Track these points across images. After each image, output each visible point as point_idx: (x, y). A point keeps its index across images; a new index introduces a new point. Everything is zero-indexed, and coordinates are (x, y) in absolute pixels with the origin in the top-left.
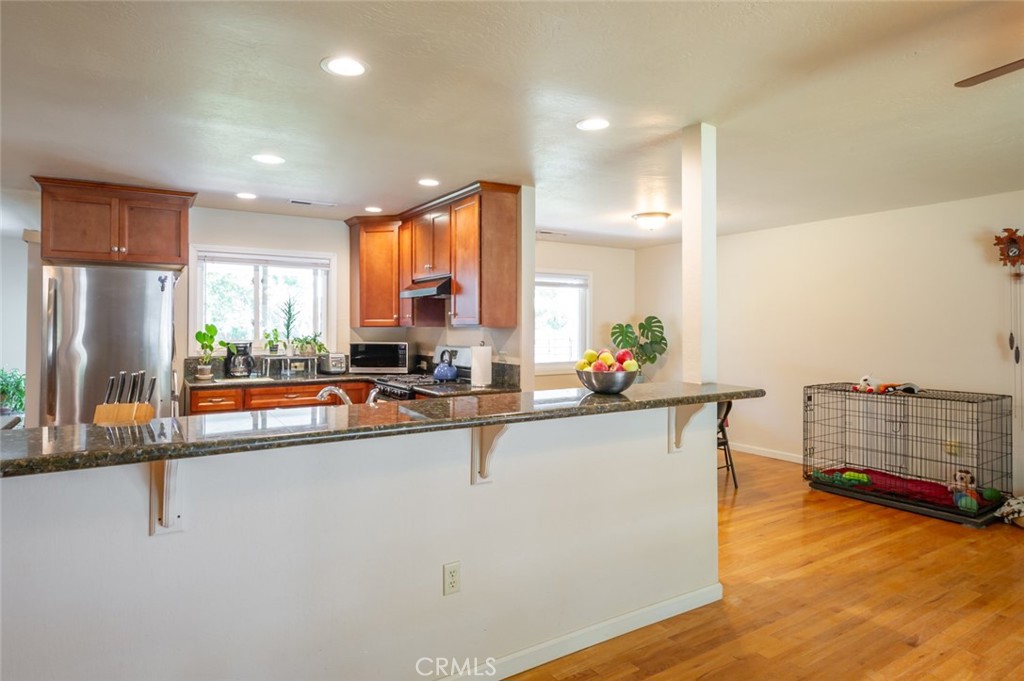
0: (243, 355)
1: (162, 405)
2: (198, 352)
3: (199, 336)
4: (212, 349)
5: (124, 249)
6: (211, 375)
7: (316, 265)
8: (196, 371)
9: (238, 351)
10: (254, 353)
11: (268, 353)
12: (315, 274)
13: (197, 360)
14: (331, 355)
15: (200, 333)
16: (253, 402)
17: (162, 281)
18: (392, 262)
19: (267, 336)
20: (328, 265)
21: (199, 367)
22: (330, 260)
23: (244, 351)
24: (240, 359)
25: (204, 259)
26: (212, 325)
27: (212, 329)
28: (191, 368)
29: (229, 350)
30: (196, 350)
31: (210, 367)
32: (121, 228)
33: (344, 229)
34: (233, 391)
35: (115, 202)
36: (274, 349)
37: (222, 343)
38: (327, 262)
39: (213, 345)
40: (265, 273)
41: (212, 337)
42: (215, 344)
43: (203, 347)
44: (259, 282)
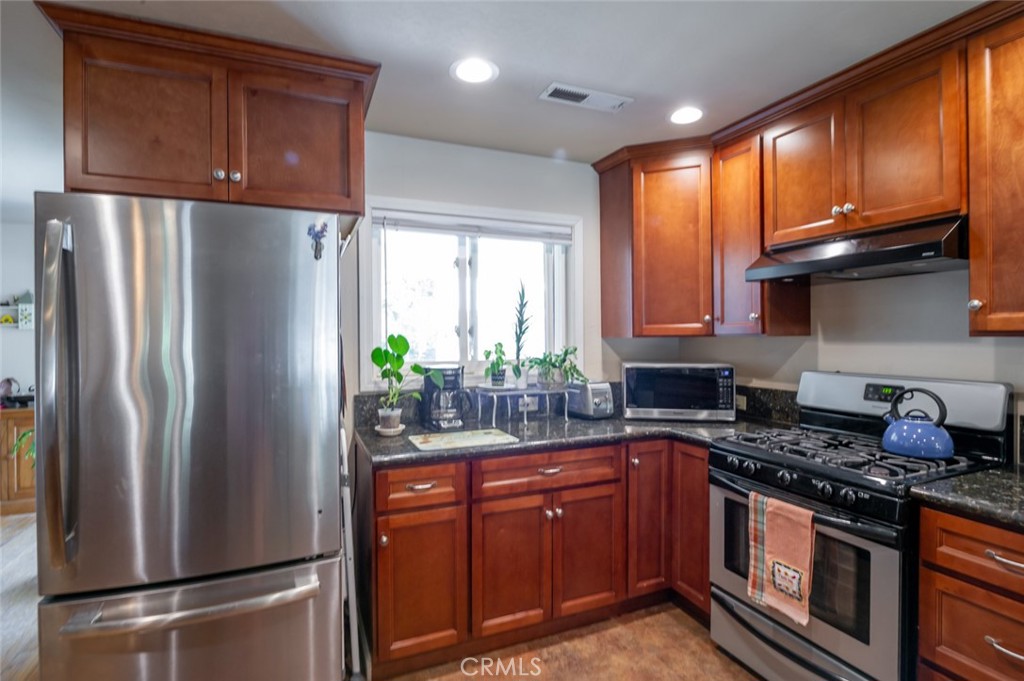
0: (452, 389)
1: (320, 520)
2: (376, 383)
3: (378, 356)
4: (400, 378)
5: (238, 176)
6: (402, 427)
7: (550, 235)
8: (377, 419)
9: (446, 382)
10: (467, 383)
11: (488, 384)
12: (549, 251)
13: (377, 398)
14: (589, 386)
15: (378, 350)
16: (487, 485)
17: (317, 236)
18: (696, 220)
19: (488, 354)
20: (569, 237)
21: (381, 412)
22: (572, 227)
23: (453, 379)
24: (449, 395)
25: (383, 222)
26: (400, 336)
27: (400, 343)
28: (366, 412)
29: (428, 380)
30: (371, 379)
31: (398, 412)
32: (231, 133)
33: (592, 177)
34: (451, 468)
35: (218, 74)
36: (497, 375)
37: (416, 368)
38: (568, 231)
39: (401, 371)
40: (474, 249)
41: (399, 357)
42: (405, 370)
43: (385, 374)
44: (467, 266)
